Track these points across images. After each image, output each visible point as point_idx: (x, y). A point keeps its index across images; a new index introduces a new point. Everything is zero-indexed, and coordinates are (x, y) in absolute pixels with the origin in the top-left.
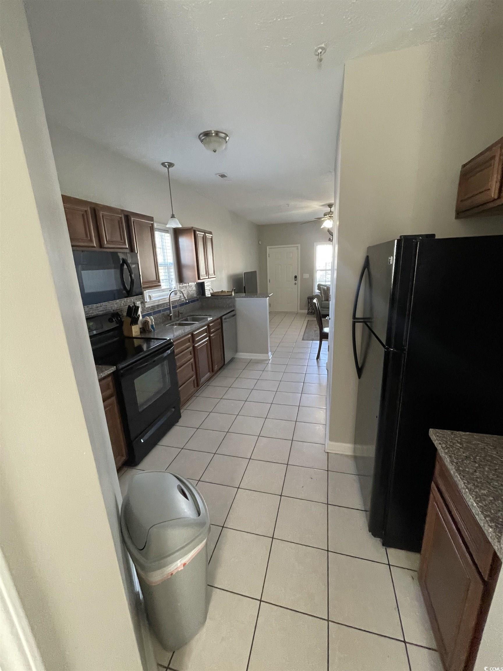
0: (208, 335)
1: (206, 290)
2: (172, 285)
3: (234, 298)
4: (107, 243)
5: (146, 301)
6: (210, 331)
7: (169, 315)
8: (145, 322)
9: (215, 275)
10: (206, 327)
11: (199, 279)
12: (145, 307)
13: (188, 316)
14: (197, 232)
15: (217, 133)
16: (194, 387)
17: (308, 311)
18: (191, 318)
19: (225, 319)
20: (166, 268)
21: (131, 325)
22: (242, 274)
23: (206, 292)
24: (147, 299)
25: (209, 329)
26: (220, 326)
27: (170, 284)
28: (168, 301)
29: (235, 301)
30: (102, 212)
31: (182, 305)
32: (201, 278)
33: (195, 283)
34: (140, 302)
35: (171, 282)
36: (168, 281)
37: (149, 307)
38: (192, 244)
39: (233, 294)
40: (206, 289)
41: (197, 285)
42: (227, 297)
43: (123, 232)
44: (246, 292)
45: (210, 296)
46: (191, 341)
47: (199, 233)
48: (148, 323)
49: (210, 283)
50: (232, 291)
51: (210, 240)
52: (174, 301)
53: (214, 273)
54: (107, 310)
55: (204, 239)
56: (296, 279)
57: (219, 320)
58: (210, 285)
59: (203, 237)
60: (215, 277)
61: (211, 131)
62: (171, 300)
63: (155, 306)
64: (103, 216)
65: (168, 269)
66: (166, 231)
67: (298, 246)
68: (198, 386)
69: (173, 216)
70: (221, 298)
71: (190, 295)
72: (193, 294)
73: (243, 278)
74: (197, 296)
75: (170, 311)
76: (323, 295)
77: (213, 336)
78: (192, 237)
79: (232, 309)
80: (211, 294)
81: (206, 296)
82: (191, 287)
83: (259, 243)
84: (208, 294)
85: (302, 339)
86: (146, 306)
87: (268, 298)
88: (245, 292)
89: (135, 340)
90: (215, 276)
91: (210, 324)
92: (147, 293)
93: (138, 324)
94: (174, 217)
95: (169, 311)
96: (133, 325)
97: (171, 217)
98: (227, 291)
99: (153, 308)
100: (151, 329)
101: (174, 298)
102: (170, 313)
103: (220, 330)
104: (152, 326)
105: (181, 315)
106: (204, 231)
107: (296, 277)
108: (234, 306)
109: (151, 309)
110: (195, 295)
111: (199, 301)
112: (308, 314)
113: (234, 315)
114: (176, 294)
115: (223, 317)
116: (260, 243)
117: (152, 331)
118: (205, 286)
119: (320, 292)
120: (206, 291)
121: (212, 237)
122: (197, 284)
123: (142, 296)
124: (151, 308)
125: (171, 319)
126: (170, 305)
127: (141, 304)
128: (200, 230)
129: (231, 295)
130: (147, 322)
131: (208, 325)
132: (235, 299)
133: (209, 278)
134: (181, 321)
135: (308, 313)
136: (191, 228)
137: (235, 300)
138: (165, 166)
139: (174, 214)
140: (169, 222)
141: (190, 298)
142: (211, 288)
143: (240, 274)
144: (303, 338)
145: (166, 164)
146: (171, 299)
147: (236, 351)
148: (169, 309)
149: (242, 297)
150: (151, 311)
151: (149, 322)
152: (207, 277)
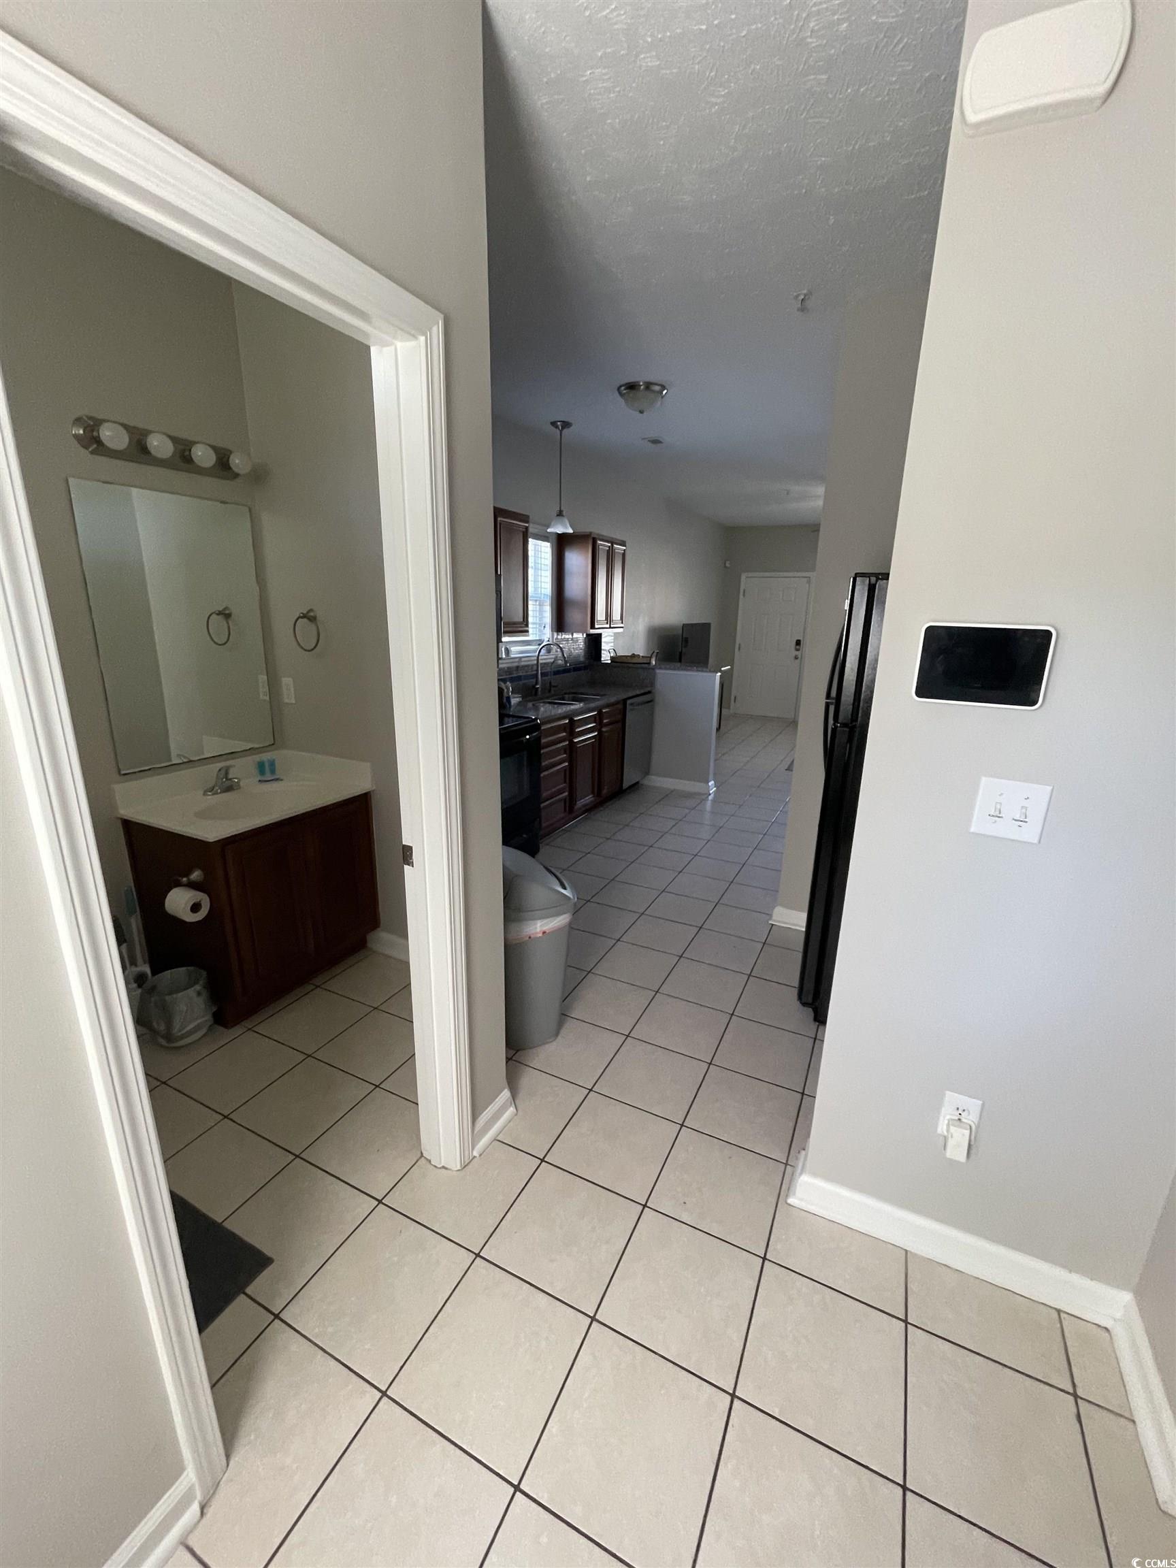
0: (597, 728)
2: (545, 634)
3: (653, 669)
6: (603, 721)
7: (534, 687)
9: (622, 623)
10: (597, 712)
11: (593, 627)
13: (565, 694)
14: (599, 542)
15: (648, 385)
16: (567, 811)
18: (571, 696)
19: (632, 705)
20: (538, 602)
22: (679, 627)
23: (602, 655)
24: (503, 654)
25: (601, 717)
26: (621, 717)
27: (541, 633)
28: (535, 662)
29: (655, 673)
31: (557, 673)
32: (596, 626)
33: (585, 636)
35: (545, 627)
36: (538, 626)
37: (504, 668)
38: (587, 564)
39: (654, 662)
40: (603, 648)
41: (587, 639)
42: (639, 665)
45: (609, 661)
46: (567, 730)
47: (602, 543)
49: (613, 637)
50: (651, 657)
51: (621, 556)
52: (545, 663)
53: (622, 618)
55: (610, 555)
56: (798, 647)
57: (620, 706)
58: (612, 642)
59: (608, 551)
60: (623, 627)
61: (638, 382)
62: (540, 661)
63: (513, 667)
65: (541, 605)
66: (544, 538)
67: (809, 576)
68: (571, 811)
69: (560, 514)
70: (629, 667)
71: (574, 656)
72: (579, 656)
74: (586, 660)
75: (537, 681)
77: (606, 732)
78: (588, 551)
79: (647, 690)
80: (612, 658)
81: (602, 662)
82: (575, 642)
83: (725, 564)
84: (606, 657)
87: (719, 674)
88: (680, 663)
90: (622, 625)
91: (603, 708)
92: (504, 644)
94: (563, 516)
95: (534, 680)
97: (557, 515)
98: (643, 657)
99: (510, 670)
101: (545, 658)
102: (537, 684)
103: (620, 725)
105: (554, 689)
106: (611, 540)
107: (798, 642)
108: (652, 684)
110: (582, 659)
111: (590, 669)
113: (650, 701)
114: (549, 651)
115: (629, 702)
116: (728, 565)
118: (603, 643)
120: (602, 652)
121: (624, 550)
122: (589, 637)
125: (536, 694)
126: (537, 670)
128: (604, 538)
129: (650, 663)
131: (600, 710)
132: (655, 671)
133: (610, 627)
134: (553, 698)
136: (589, 533)
138: (557, 427)
139: (562, 508)
140: (552, 523)
141: (574, 662)
142: (613, 647)
143: (676, 628)
145: (559, 423)
146: (541, 659)
147: (647, 772)
148: (536, 676)
149: (672, 669)
152: (608, 626)
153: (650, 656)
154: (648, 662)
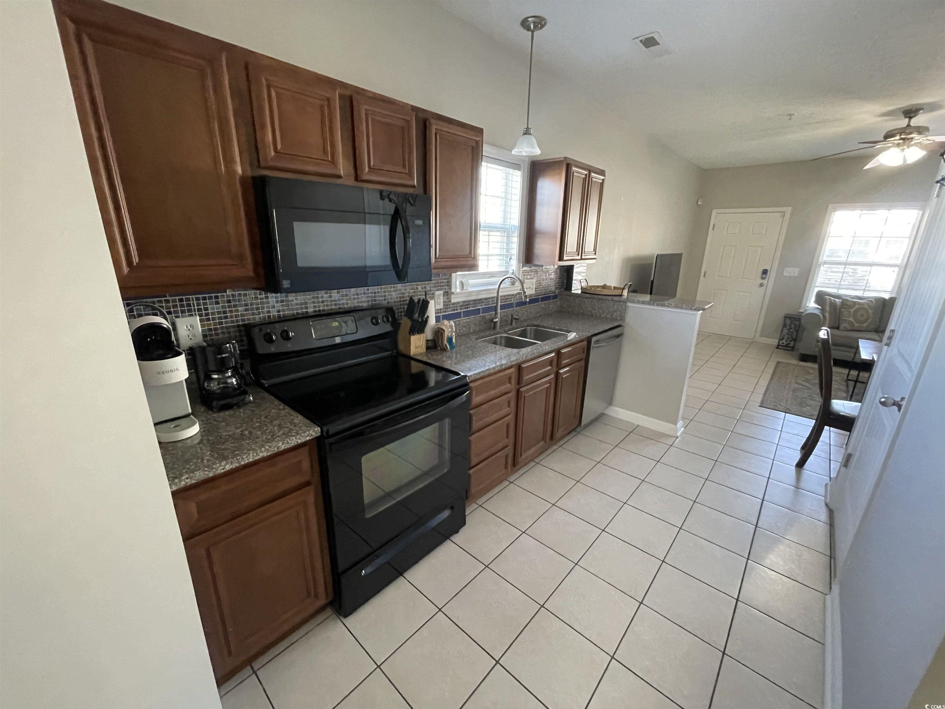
0: (555, 369)
1: (575, 280)
3: (625, 302)
4: (369, 171)
5: (453, 290)
6: (561, 362)
7: (492, 320)
8: (438, 332)
9: (595, 254)
10: (554, 355)
11: (562, 259)
12: (450, 301)
13: (528, 326)
14: (574, 168)
16: (506, 467)
17: (779, 342)
18: (533, 330)
19: (597, 341)
20: (505, 235)
21: (410, 334)
22: (652, 259)
23: (573, 285)
24: (456, 288)
25: (558, 358)
26: (584, 356)
27: (508, 264)
28: (495, 295)
29: (626, 308)
30: (365, 107)
31: (521, 304)
32: (565, 258)
33: (554, 267)
34: (442, 292)
35: (510, 261)
36: (504, 257)
37: (459, 303)
38: (560, 193)
39: (625, 293)
40: (574, 278)
41: (558, 271)
42: (610, 298)
43: (410, 153)
44: (653, 293)
45: (579, 292)
46: (513, 381)
47: (577, 169)
48: (442, 333)
49: (585, 268)
50: (624, 289)
51: (599, 185)
52: (508, 295)
53: (595, 250)
54: (375, 300)
55: (587, 182)
56: (764, 276)
57: (585, 343)
58: (584, 273)
59: (585, 179)
60: (595, 259)
62: (500, 294)
63: (469, 301)
64: (366, 114)
65: (508, 237)
67: (784, 210)
68: (514, 464)
69: (527, 132)
70: (599, 299)
71: (541, 287)
72: (549, 286)
73: (652, 264)
74: (555, 290)
75: (496, 314)
76: (827, 315)
77: (566, 372)
78: (561, 180)
79: (616, 324)
80: (583, 289)
81: (572, 292)
82: (546, 274)
83: (697, 202)
84: (576, 289)
85: (759, 404)
86: (453, 301)
87: (701, 312)
88: (651, 293)
89: (413, 362)
90: (595, 257)
91: (561, 349)
92: (458, 278)
93: (424, 332)
95: (493, 313)
96: (413, 335)
97: (524, 134)
98: (614, 287)
99: (466, 304)
100: (446, 345)
101: (508, 289)
102: (496, 318)
103: (583, 363)
104: (450, 340)
105: (516, 322)
106: (588, 168)
107: (765, 272)
108: (623, 318)
109: (461, 306)
110: (551, 288)
111: (558, 299)
112: (777, 348)
113: (619, 336)
114: (513, 284)
115: (594, 339)
116: (699, 203)
117: (447, 348)
118: (574, 273)
119: (820, 308)
120: (574, 282)
121: (603, 180)
122: (560, 269)
123: (448, 282)
124: (461, 304)
125: (494, 328)
126: (497, 303)
127: (444, 296)
128: (581, 165)
129: (621, 295)
130: (442, 331)
131: (558, 352)
132: (626, 304)
133: (581, 259)
134: (514, 334)
135: (779, 345)
136: (563, 159)
137: (626, 306)
139: (528, 125)
141: (540, 293)
142: (585, 278)
143: (650, 257)
144: (762, 403)
145: (530, 20)
146: (501, 292)
147: (610, 402)
148: (495, 309)
149: (643, 303)
150: (461, 309)
151: (444, 331)
152: (579, 257)
153: (623, 287)
154: (620, 294)
